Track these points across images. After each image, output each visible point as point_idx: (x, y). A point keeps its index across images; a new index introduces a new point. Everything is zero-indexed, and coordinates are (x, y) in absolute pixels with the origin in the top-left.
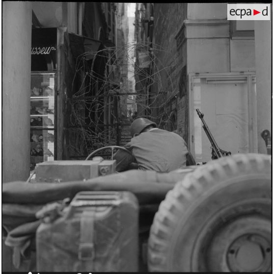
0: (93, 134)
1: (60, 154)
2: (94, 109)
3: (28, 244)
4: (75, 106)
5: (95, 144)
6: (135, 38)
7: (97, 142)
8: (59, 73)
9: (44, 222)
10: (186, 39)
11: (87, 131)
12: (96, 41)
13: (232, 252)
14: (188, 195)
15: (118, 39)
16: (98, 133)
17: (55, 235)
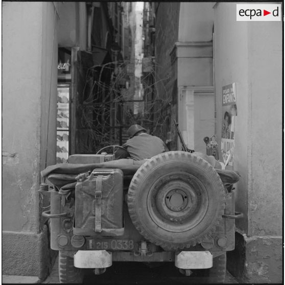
0: (100, 134)
1: (73, 150)
2: (101, 113)
3: (70, 193)
4: (85, 111)
5: (102, 143)
6: (143, 34)
7: (103, 141)
8: (72, 84)
9: (79, 181)
10: (177, 58)
11: (95, 131)
12: (103, 49)
13: (168, 198)
14: (146, 170)
15: (125, 37)
16: (104, 134)
17: (84, 187)
